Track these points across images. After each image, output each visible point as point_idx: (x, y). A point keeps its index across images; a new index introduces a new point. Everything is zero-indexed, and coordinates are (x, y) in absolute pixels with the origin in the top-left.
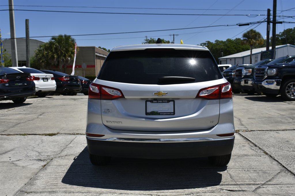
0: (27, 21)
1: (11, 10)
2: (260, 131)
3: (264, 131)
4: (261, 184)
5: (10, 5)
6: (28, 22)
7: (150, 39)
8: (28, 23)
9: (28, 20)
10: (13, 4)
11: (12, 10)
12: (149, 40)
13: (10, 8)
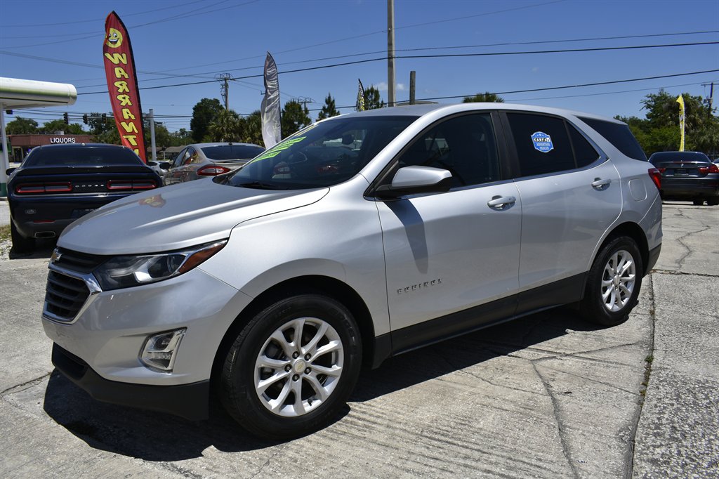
0: (412, 74)
1: (390, 58)
2: (702, 275)
3: (709, 276)
4: (564, 353)
5: (390, 51)
6: (415, 75)
7: (657, 95)
8: (415, 77)
9: (415, 72)
10: (394, 49)
11: (392, 58)
12: (655, 96)
13: (389, 55)
